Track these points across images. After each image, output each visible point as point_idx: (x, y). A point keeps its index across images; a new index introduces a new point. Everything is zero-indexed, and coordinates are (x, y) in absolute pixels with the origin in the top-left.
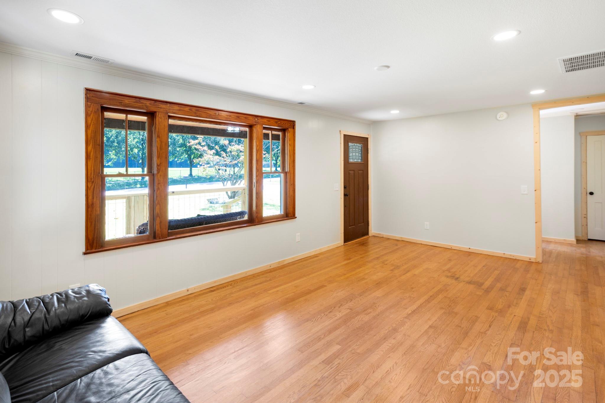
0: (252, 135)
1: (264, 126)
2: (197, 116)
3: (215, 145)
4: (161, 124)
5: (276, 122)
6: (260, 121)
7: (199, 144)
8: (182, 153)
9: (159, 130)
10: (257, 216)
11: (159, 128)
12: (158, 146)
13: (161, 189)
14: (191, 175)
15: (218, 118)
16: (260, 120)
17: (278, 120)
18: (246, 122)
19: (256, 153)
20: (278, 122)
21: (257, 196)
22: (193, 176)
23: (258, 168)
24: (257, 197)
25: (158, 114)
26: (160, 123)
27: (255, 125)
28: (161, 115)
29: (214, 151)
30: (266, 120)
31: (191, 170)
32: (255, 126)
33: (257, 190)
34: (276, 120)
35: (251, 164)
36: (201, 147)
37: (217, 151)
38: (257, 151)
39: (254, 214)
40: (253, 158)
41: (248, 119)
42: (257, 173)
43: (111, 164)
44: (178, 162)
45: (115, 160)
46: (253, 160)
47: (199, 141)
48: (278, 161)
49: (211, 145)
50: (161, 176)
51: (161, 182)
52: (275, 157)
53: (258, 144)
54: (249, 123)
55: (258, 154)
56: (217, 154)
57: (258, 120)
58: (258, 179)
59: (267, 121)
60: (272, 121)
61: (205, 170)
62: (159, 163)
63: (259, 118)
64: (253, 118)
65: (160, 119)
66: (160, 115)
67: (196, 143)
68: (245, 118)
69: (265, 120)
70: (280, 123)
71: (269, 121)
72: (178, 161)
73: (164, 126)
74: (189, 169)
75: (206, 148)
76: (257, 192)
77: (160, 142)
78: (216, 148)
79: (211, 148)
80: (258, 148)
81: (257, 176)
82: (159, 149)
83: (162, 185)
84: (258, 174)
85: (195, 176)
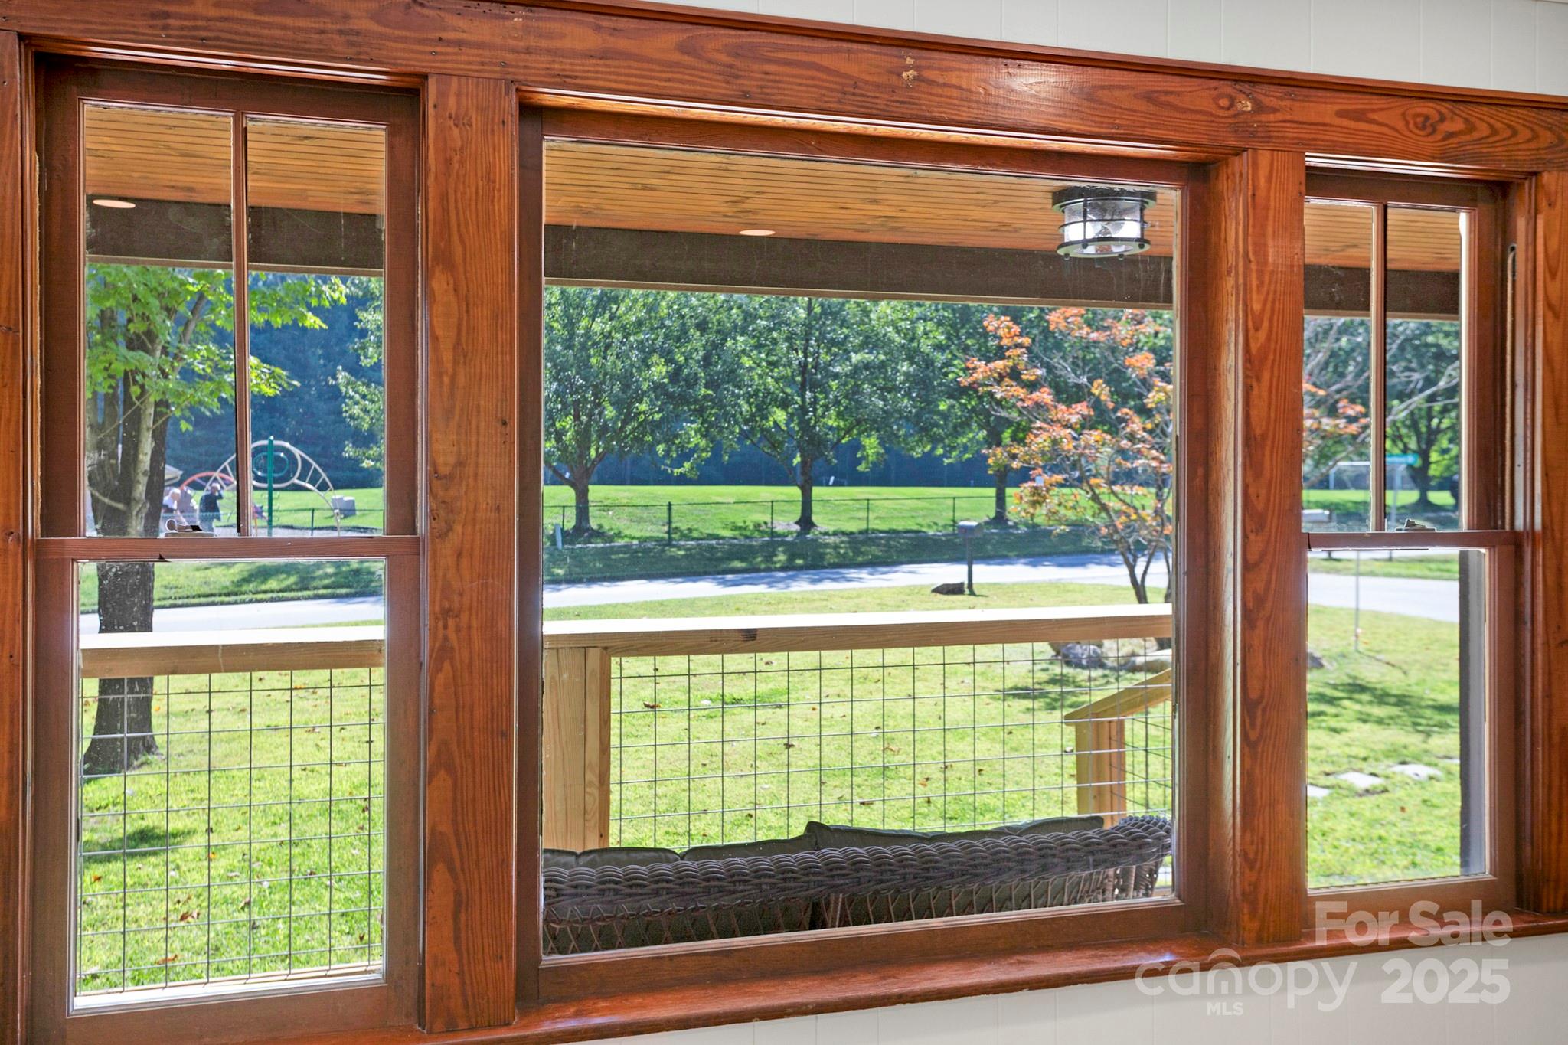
0: (1214, 239)
1: (1314, 160)
2: (744, 100)
3: (1091, 380)
4: (461, 163)
5: (1427, 118)
6: (1279, 116)
7: (1015, 374)
8: (965, 425)
9: (445, 210)
10: (1255, 886)
11: (444, 197)
12: (439, 332)
13: (466, 654)
14: (1000, 518)
15: (915, 111)
16: (1275, 110)
17: (1445, 108)
18: (1157, 127)
19: (1246, 377)
20: (1443, 119)
21: (1253, 725)
22: (1010, 523)
23: (1260, 507)
24: (1253, 735)
25: (442, 94)
26: (457, 158)
27: (1238, 152)
28: (458, 95)
29: (1083, 408)
30: (1331, 109)
31: (1001, 500)
32: (1240, 165)
33: (1255, 684)
34: (1428, 108)
35: (1201, 471)
36: (1021, 392)
37: (1097, 404)
38: (1253, 364)
39: (1230, 870)
40: (1219, 423)
41: (1170, 105)
42: (1257, 543)
43: (692, 468)
44: (946, 461)
45: (704, 454)
46: (1218, 437)
47: (1010, 363)
48: (1434, 456)
49: (1072, 379)
50: (465, 562)
51: (466, 600)
52: (1418, 434)
53: (1257, 307)
54: (1191, 138)
55: (1261, 391)
56: (1102, 419)
57: (1259, 108)
58: (1260, 586)
59: (1341, 114)
60: (1390, 113)
61: (1040, 499)
62: (452, 460)
63: (1271, 96)
64: (1216, 99)
65: (456, 131)
66: (452, 102)
67: (1000, 374)
68: (1150, 97)
69: (1326, 109)
70: (1458, 125)
71: (1359, 116)
72: (947, 458)
73: (489, 180)
74: (991, 492)
75: (1045, 395)
76: (1254, 695)
77: (452, 298)
78: (1097, 392)
79: (1068, 395)
80: (1262, 335)
81: (1247, 567)
82: (447, 356)
83: (474, 623)
84: (1263, 554)
85: (1016, 526)
